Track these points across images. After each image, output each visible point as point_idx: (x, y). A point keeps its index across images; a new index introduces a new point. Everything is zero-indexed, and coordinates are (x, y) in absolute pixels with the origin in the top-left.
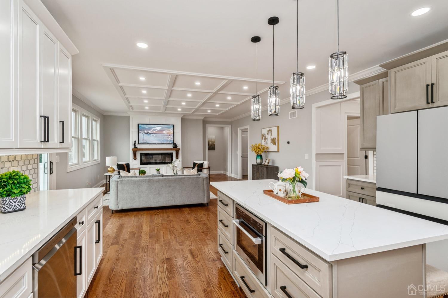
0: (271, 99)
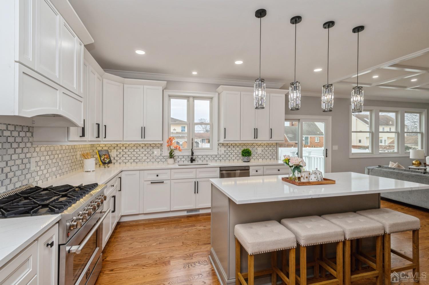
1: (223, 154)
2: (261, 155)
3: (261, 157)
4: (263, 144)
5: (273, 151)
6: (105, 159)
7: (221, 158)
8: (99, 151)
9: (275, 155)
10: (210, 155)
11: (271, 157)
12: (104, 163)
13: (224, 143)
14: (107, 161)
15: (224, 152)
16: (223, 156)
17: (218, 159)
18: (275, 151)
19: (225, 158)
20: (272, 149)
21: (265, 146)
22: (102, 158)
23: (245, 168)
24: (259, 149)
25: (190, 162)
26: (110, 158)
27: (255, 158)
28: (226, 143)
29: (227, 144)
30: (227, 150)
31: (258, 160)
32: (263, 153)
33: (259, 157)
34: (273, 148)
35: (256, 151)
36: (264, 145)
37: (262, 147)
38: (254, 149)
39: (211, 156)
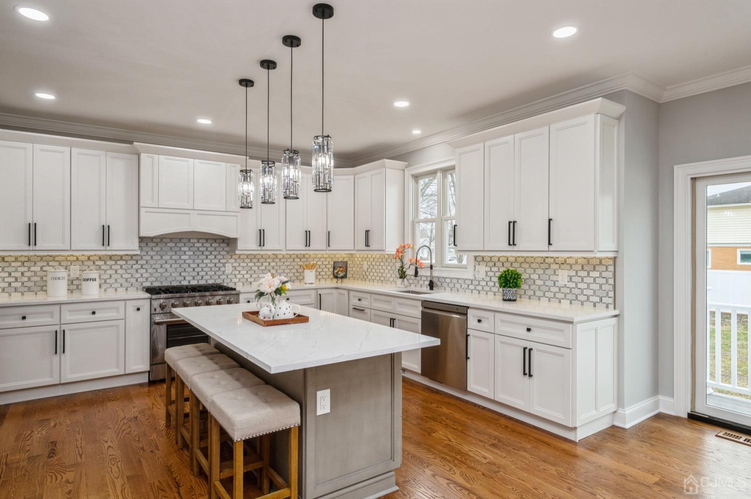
0: (286, 170)
1: (483, 279)
2: (568, 291)
3: (568, 296)
4: (572, 261)
5: (604, 281)
6: (340, 273)
7: (479, 288)
8: (334, 262)
9: (611, 294)
10: (463, 279)
11: (597, 299)
12: (336, 277)
13: (485, 256)
14: (342, 274)
15: (485, 274)
16: (484, 283)
17: (475, 289)
18: (611, 281)
19: (487, 288)
20: (601, 276)
21: (579, 267)
22: (336, 271)
23: (457, 309)
24: (560, 272)
25: (429, 287)
26: (346, 272)
27: (551, 295)
28: (488, 257)
29: (491, 258)
30: (491, 271)
31: (560, 302)
32: (572, 285)
33: (562, 296)
34: (604, 274)
35: (554, 278)
36: (576, 262)
37: (568, 267)
38: (548, 272)
39: (465, 280)
